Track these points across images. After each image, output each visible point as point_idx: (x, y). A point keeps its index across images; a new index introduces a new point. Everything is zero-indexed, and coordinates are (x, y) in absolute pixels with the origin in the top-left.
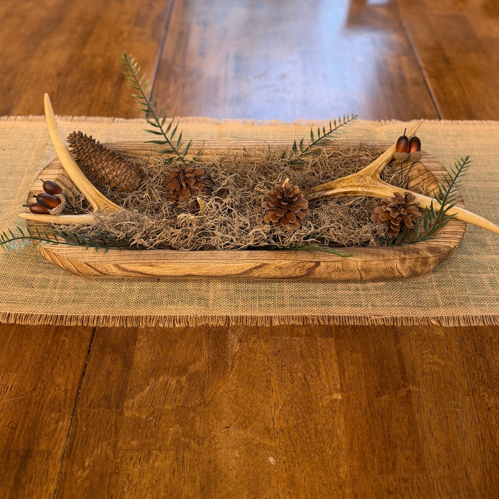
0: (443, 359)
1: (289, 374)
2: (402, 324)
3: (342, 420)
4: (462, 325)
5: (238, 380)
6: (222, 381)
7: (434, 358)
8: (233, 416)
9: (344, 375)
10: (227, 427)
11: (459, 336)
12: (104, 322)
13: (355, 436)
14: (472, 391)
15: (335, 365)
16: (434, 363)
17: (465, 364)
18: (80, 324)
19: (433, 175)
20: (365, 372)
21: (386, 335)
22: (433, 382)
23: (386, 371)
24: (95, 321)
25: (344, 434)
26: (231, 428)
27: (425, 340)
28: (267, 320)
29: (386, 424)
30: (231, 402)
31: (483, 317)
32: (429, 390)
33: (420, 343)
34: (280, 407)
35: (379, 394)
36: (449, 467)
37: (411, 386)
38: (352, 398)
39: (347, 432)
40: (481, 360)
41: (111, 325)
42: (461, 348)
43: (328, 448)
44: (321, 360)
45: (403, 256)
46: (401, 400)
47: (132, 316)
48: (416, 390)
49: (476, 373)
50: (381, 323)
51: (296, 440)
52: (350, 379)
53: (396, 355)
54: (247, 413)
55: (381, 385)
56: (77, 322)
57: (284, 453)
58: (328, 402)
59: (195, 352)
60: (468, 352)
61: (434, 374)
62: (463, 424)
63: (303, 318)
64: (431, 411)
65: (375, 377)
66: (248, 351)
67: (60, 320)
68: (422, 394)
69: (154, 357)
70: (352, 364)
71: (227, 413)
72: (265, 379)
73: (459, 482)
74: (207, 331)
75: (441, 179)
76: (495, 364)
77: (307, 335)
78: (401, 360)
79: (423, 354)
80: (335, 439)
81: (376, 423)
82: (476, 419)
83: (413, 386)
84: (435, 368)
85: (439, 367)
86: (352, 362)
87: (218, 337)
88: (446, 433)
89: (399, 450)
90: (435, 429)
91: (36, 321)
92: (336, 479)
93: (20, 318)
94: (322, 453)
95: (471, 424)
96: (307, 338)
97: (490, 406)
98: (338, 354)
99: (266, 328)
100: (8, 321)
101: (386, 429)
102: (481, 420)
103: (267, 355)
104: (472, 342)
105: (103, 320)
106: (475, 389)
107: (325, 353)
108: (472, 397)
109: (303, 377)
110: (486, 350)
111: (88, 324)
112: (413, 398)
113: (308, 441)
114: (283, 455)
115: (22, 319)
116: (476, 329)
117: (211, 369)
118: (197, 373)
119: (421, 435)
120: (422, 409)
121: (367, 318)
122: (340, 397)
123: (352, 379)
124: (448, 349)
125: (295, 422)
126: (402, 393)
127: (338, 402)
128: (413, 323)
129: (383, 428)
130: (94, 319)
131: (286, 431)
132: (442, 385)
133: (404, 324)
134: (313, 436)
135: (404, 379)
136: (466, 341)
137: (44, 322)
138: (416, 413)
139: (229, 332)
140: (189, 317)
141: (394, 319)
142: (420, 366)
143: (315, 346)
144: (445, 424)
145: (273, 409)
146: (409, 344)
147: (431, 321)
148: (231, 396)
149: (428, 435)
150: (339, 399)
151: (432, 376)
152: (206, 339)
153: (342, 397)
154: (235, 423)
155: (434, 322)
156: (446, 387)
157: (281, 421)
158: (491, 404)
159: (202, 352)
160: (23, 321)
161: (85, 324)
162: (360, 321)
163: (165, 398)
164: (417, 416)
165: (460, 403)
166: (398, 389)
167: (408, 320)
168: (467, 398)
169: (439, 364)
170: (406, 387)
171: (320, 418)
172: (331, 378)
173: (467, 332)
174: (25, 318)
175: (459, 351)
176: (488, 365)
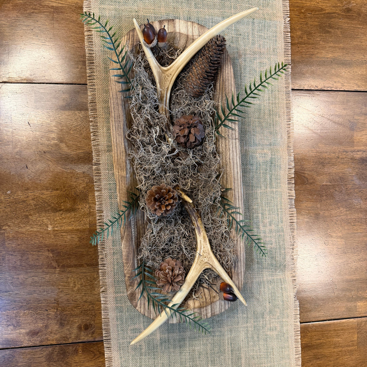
0: (78, 290)
1: (62, 201)
2: (101, 269)
3: (35, 229)
4: (102, 305)
5: (57, 172)
6: (56, 163)
7: (78, 285)
8: (34, 170)
9: (64, 232)
10: (27, 167)
11: (95, 302)
12: (91, 89)
13: (27, 236)
14: (57, 303)
15: (70, 228)
16: (75, 284)
17: (75, 302)
18: (88, 75)
19: (206, 306)
20: (67, 244)
21: (93, 259)
22: (62, 282)
23: (68, 257)
24: (91, 84)
25: (27, 230)
26: (27, 169)
27: (91, 281)
28: (99, 188)
29: (34, 253)
30: (43, 169)
31: (108, 319)
32: (57, 279)
33: (89, 278)
34: (41, 196)
35: (52, 251)
36: (12, 283)
37: (59, 269)
38: (50, 235)
39: (28, 232)
40: (79, 312)
41: (89, 94)
42: (86, 302)
43: (19, 221)
44: (73, 219)
45: (127, 275)
46: (50, 263)
47: (96, 106)
48: (57, 272)
49: (70, 307)
50: (100, 257)
51: (22, 204)
52: (62, 235)
53: (80, 264)
54: (37, 178)
55: (59, 253)
56: (89, 73)
57: (15, 198)
58: (46, 222)
59: (74, 146)
60: (84, 306)
61: (68, 283)
62: (37, 294)
63: (101, 210)
64: (44, 278)
65: (63, 250)
66: (77, 178)
67: (90, 63)
68: (55, 275)
69: (69, 122)
70: (71, 237)
71: (36, 167)
72: (58, 187)
73: (4, 287)
74: (90, 152)
75: (202, 311)
76: (76, 319)
77: (90, 212)
78: (76, 266)
79: (80, 279)
80: (24, 225)
81: (35, 248)
82: (40, 302)
83: (59, 270)
84: (71, 285)
85: (72, 287)
86: (73, 237)
87: (86, 159)
88: (31, 284)
89: (20, 258)
90: (33, 279)
91: (88, 48)
92: (2, 224)
93: (89, 38)
94: (16, 218)
95: (37, 299)
96: (88, 212)
97: (49, 311)
98: (78, 230)
99: (94, 188)
100: (86, 31)
101: (32, 253)
102: (40, 305)
103: (74, 188)
104: (91, 309)
105: (92, 88)
106: (59, 305)
107: (78, 222)
108: (53, 302)
109: (61, 209)
110: (85, 316)
111: (88, 80)
112: (52, 270)
113: (22, 211)
114: (13, 197)
115: (88, 39)
116: (100, 313)
117: (64, 156)
118: (60, 148)
119: (29, 271)
120: (45, 273)
121: (104, 249)
122: (49, 229)
123: (61, 236)
124: (85, 294)
125: (33, 204)
126: (54, 264)
127: (46, 228)
128: (101, 276)
129: (32, 251)
130: (93, 83)
131: (27, 199)
132: (60, 287)
133: (100, 271)
134: (24, 214)
135: (63, 266)
136: (91, 305)
137: (87, 53)
138: (42, 270)
139: (90, 166)
140: (98, 141)
141: (104, 265)
142: (72, 276)
143: (83, 217)
144: (36, 285)
145: (40, 192)
146: (87, 272)
147: (104, 287)
148: (46, 168)
149: (29, 275)
150: (48, 229)
151: (66, 282)
152: (84, 152)
153: (50, 230)
154: (30, 171)
155: (103, 289)
156: (59, 289)
157: (33, 196)
158: (50, 312)
159: (75, 150)
160: (87, 40)
161: (88, 78)
162: (101, 244)
163: (43, 132)
164: (41, 271)
165: (49, 295)
166: (57, 262)
167: (104, 273)
168: (53, 299)
169: (75, 287)
170: (58, 266)
171: (35, 218)
172: (61, 225)
173: (98, 307)
174: (89, 41)
175: (84, 300)
176: (75, 315)
